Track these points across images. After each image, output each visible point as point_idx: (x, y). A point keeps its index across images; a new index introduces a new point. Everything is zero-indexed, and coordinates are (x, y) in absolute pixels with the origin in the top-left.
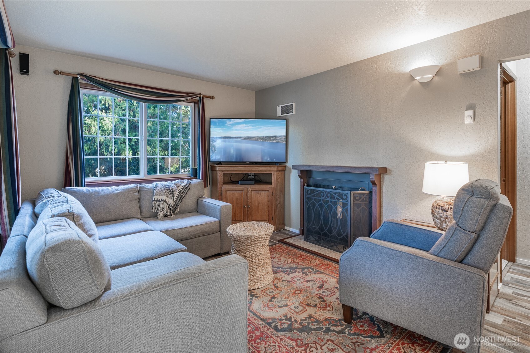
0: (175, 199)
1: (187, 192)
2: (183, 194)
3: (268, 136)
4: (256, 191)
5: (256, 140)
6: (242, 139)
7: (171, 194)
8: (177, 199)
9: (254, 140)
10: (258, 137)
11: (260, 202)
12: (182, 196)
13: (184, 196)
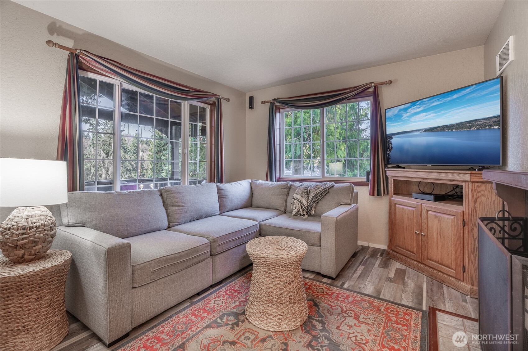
0: (309, 200)
1: (325, 195)
2: (320, 197)
3: (460, 123)
4: (433, 211)
5: (441, 130)
6: (422, 132)
7: (306, 194)
8: (311, 201)
9: (439, 131)
10: (443, 126)
11: (440, 233)
12: (319, 199)
13: (320, 199)
